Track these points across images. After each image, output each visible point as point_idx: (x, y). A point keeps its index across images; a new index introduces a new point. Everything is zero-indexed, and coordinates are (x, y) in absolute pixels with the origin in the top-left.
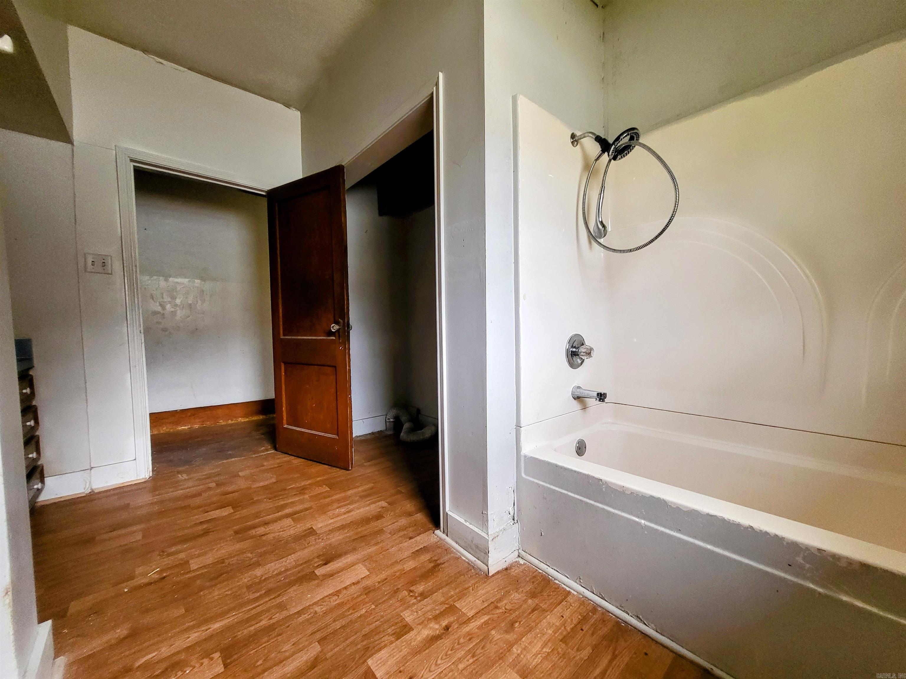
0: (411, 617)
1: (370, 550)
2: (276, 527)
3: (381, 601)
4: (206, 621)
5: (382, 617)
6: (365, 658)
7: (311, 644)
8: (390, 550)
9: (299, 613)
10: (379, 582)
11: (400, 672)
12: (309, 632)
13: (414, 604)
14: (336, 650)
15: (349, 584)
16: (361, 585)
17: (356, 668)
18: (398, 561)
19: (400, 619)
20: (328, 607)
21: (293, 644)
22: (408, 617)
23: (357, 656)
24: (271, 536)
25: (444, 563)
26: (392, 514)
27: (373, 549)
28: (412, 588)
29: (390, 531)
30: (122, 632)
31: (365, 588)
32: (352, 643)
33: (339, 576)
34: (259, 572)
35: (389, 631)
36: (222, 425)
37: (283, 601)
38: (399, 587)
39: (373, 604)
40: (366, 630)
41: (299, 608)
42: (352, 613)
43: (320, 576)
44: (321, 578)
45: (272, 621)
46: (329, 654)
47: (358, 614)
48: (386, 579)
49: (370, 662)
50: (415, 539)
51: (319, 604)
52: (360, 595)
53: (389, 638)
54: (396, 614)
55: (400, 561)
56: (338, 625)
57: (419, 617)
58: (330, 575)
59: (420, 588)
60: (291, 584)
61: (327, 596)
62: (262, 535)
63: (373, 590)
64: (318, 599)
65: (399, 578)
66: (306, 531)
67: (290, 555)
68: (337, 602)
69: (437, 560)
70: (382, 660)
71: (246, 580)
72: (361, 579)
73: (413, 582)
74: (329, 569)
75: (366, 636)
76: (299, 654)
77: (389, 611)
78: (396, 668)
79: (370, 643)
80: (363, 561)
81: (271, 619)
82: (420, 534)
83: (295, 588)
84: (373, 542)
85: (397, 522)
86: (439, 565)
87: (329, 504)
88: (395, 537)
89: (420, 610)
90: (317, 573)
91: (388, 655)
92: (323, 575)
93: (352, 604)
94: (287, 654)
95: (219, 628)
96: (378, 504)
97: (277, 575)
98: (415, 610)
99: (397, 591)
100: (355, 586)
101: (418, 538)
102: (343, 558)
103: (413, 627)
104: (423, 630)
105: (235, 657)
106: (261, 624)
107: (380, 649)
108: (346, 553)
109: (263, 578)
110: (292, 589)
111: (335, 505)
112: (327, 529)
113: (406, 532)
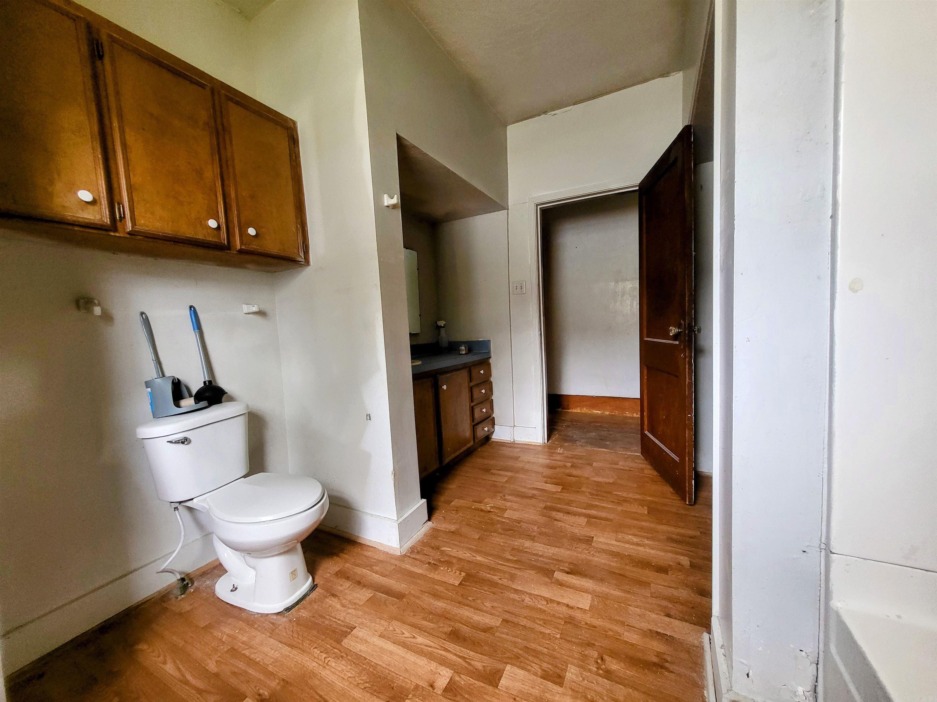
0: (574, 677)
1: (612, 592)
2: (572, 519)
3: (568, 639)
4: (477, 552)
5: (554, 650)
6: (509, 661)
7: (499, 616)
8: (631, 608)
9: (516, 591)
10: (586, 624)
11: (515, 699)
12: (506, 608)
13: (590, 671)
14: (504, 636)
15: (565, 602)
16: (571, 612)
17: (499, 660)
18: (626, 623)
19: (564, 667)
20: (533, 604)
21: (492, 607)
22: (572, 673)
23: (508, 654)
24: (560, 524)
25: (672, 672)
26: (682, 577)
27: (617, 593)
28: (606, 657)
29: (654, 591)
30: (453, 528)
31: (571, 617)
32: (515, 643)
33: (565, 590)
34: (528, 544)
35: (545, 665)
36: (627, 417)
37: (517, 574)
38: (596, 644)
39: (561, 634)
40: (533, 646)
41: (520, 588)
42: (540, 625)
43: (554, 578)
44: (553, 580)
45: (500, 582)
46: (497, 634)
47: (543, 630)
48: (595, 627)
49: (508, 667)
50: (672, 620)
51: (532, 597)
52: (560, 618)
53: (538, 669)
54: (565, 660)
55: (628, 625)
56: (524, 622)
57: (580, 685)
58: (561, 584)
59: (614, 665)
60: (534, 568)
61: (541, 597)
62: (557, 520)
63: (575, 625)
64: (535, 593)
65: (606, 636)
66: (586, 537)
67: (556, 547)
68: (542, 607)
69: (667, 662)
70: (515, 676)
71: (517, 544)
72: (578, 607)
73: (614, 654)
74: (565, 579)
75: (527, 649)
76: (489, 615)
77: (563, 652)
78: (514, 693)
79: (523, 657)
80: (595, 594)
81: (500, 579)
82: (686, 621)
83: (532, 572)
84: (627, 587)
85: (676, 588)
86: (662, 667)
87: (629, 527)
88: (654, 601)
89: (587, 681)
90: (555, 574)
91: (522, 678)
92: (557, 580)
93: (549, 618)
94: (485, 608)
95: (479, 561)
96: (678, 556)
97: (534, 554)
98: (584, 676)
99: (590, 645)
100: (567, 608)
101: (677, 623)
102: (585, 580)
103: (564, 685)
104: (568, 697)
105: (468, 583)
106: (493, 577)
107: (523, 668)
108: (592, 578)
109: (525, 550)
110: (530, 572)
111: (634, 531)
112: (603, 547)
113: (671, 606)
